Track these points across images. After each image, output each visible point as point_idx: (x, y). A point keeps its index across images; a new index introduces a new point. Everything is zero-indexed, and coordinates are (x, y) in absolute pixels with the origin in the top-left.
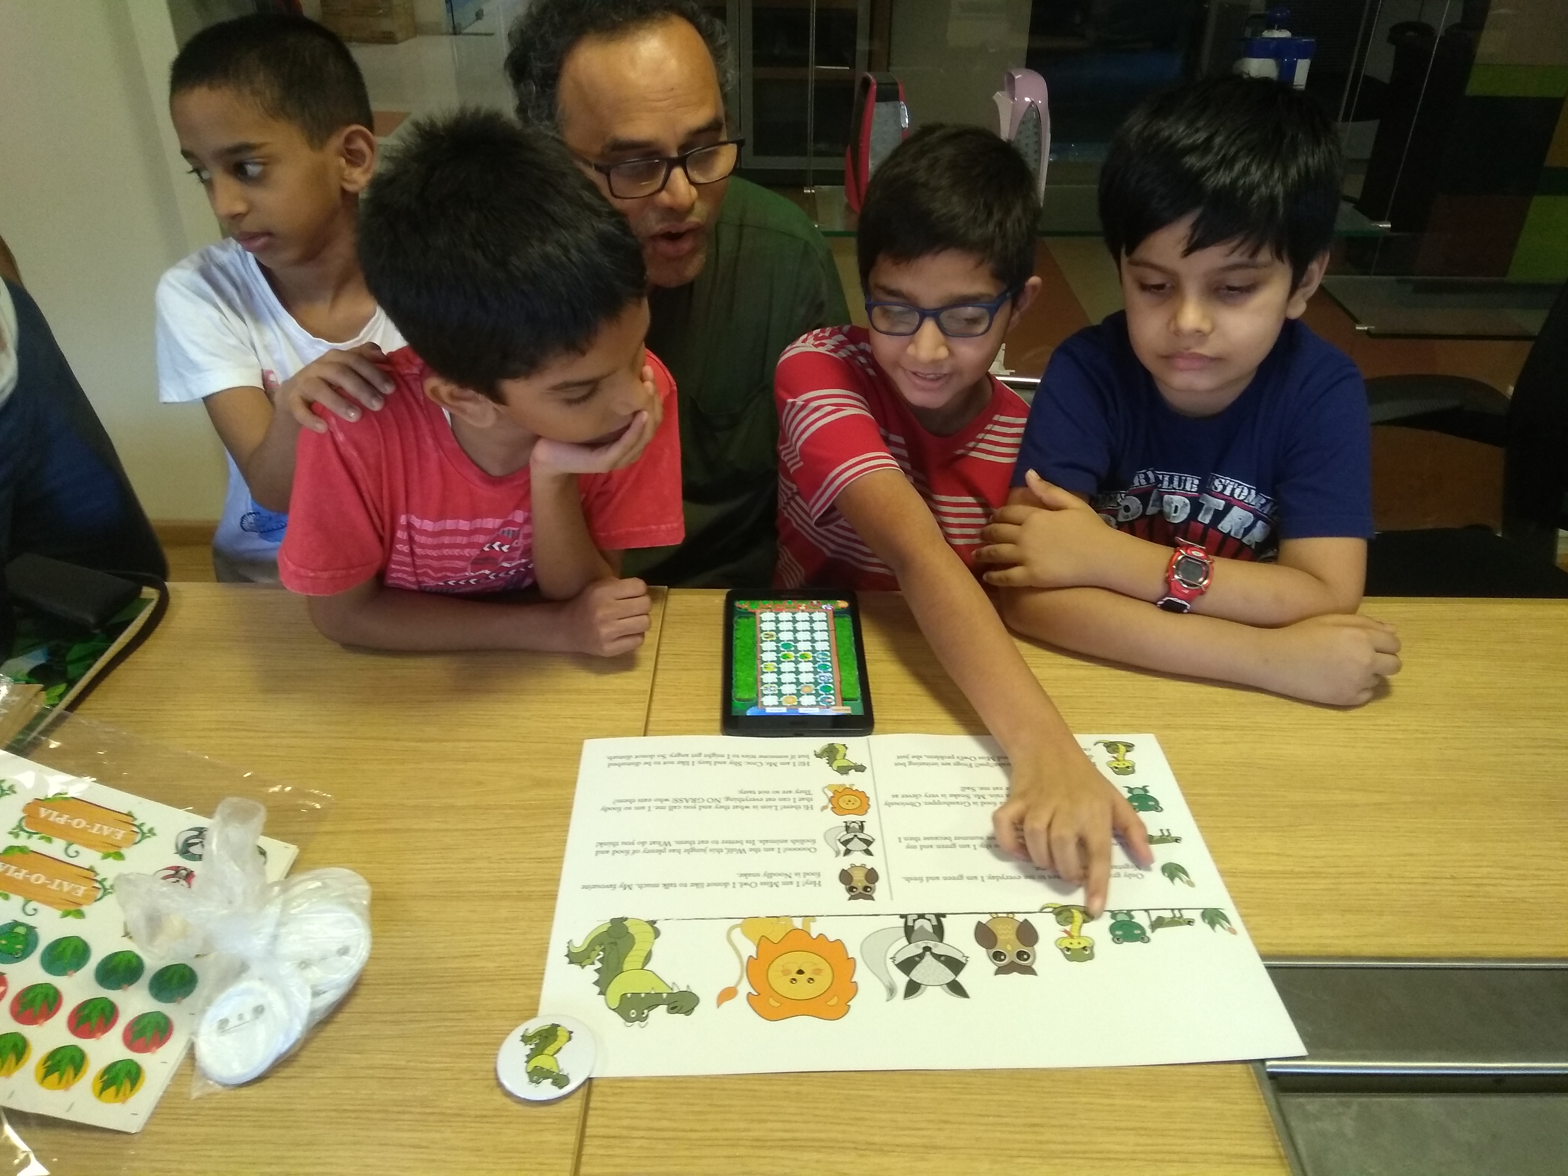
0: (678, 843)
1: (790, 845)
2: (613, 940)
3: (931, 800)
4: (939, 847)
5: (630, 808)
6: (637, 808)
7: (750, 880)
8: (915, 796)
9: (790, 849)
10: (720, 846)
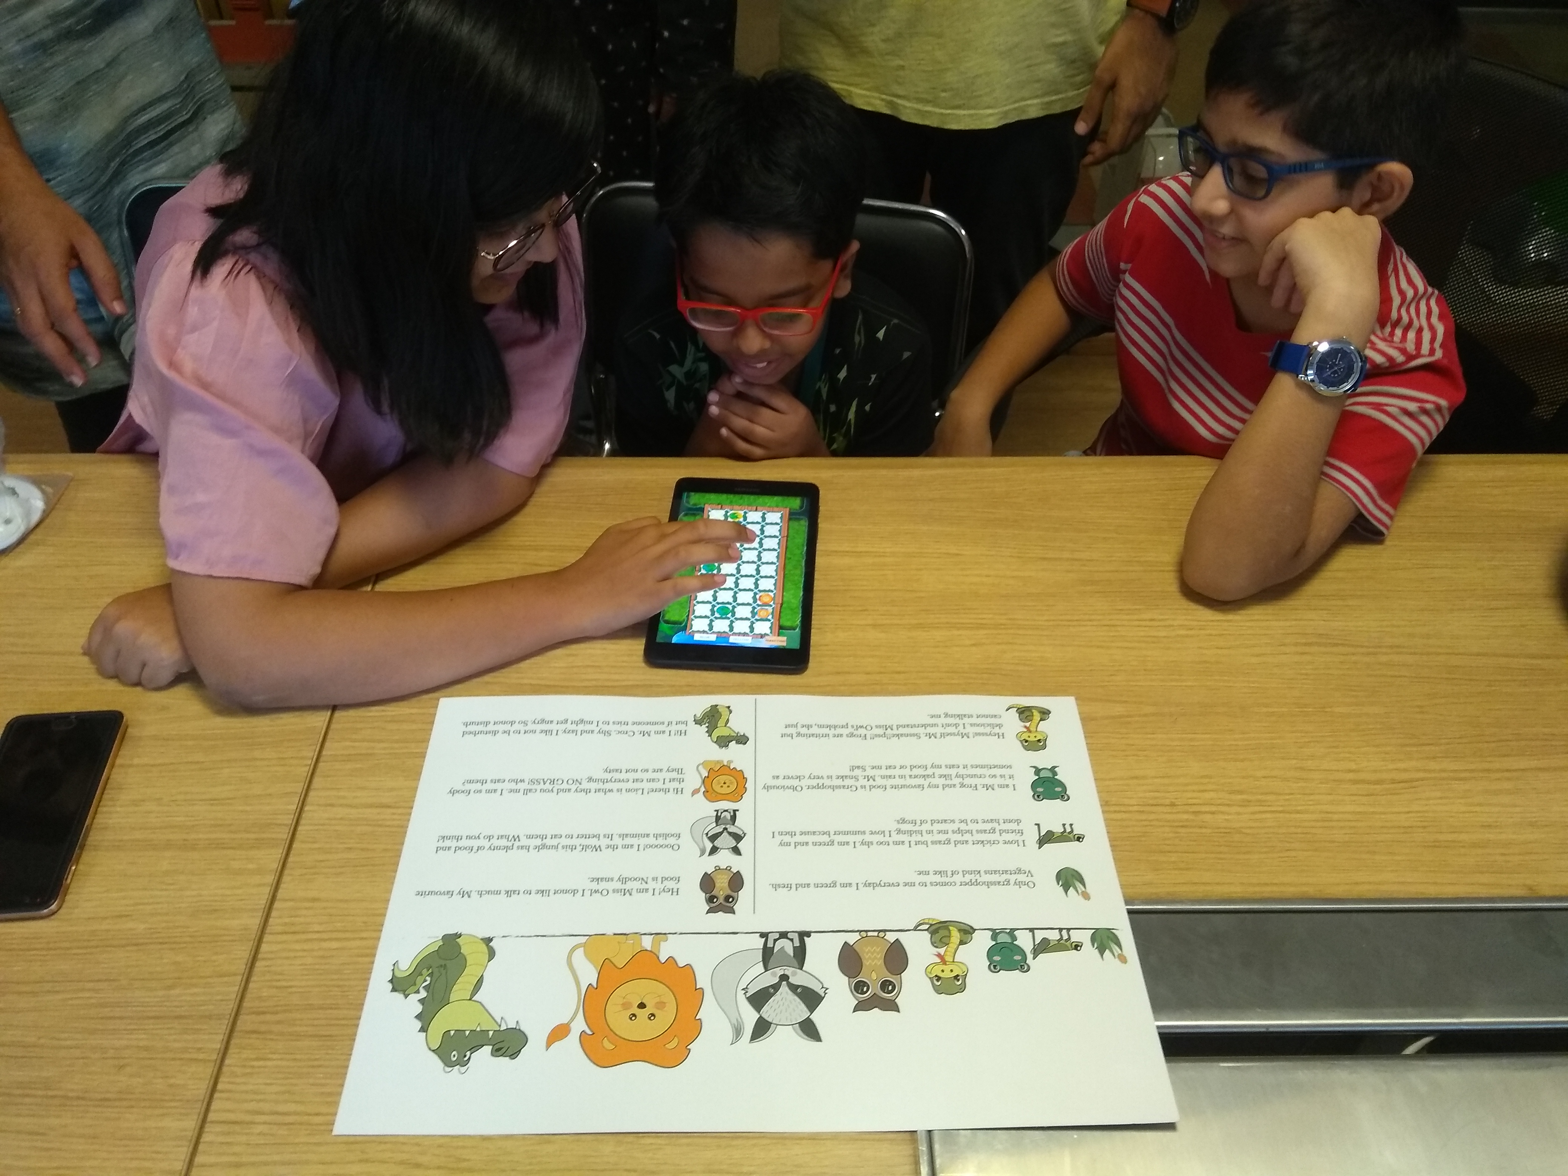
0: (529, 837)
1: (651, 840)
2: (443, 963)
3: (814, 782)
4: (814, 844)
5: (480, 791)
6: (488, 791)
7: (603, 885)
8: (798, 777)
9: (651, 846)
10: (575, 842)
